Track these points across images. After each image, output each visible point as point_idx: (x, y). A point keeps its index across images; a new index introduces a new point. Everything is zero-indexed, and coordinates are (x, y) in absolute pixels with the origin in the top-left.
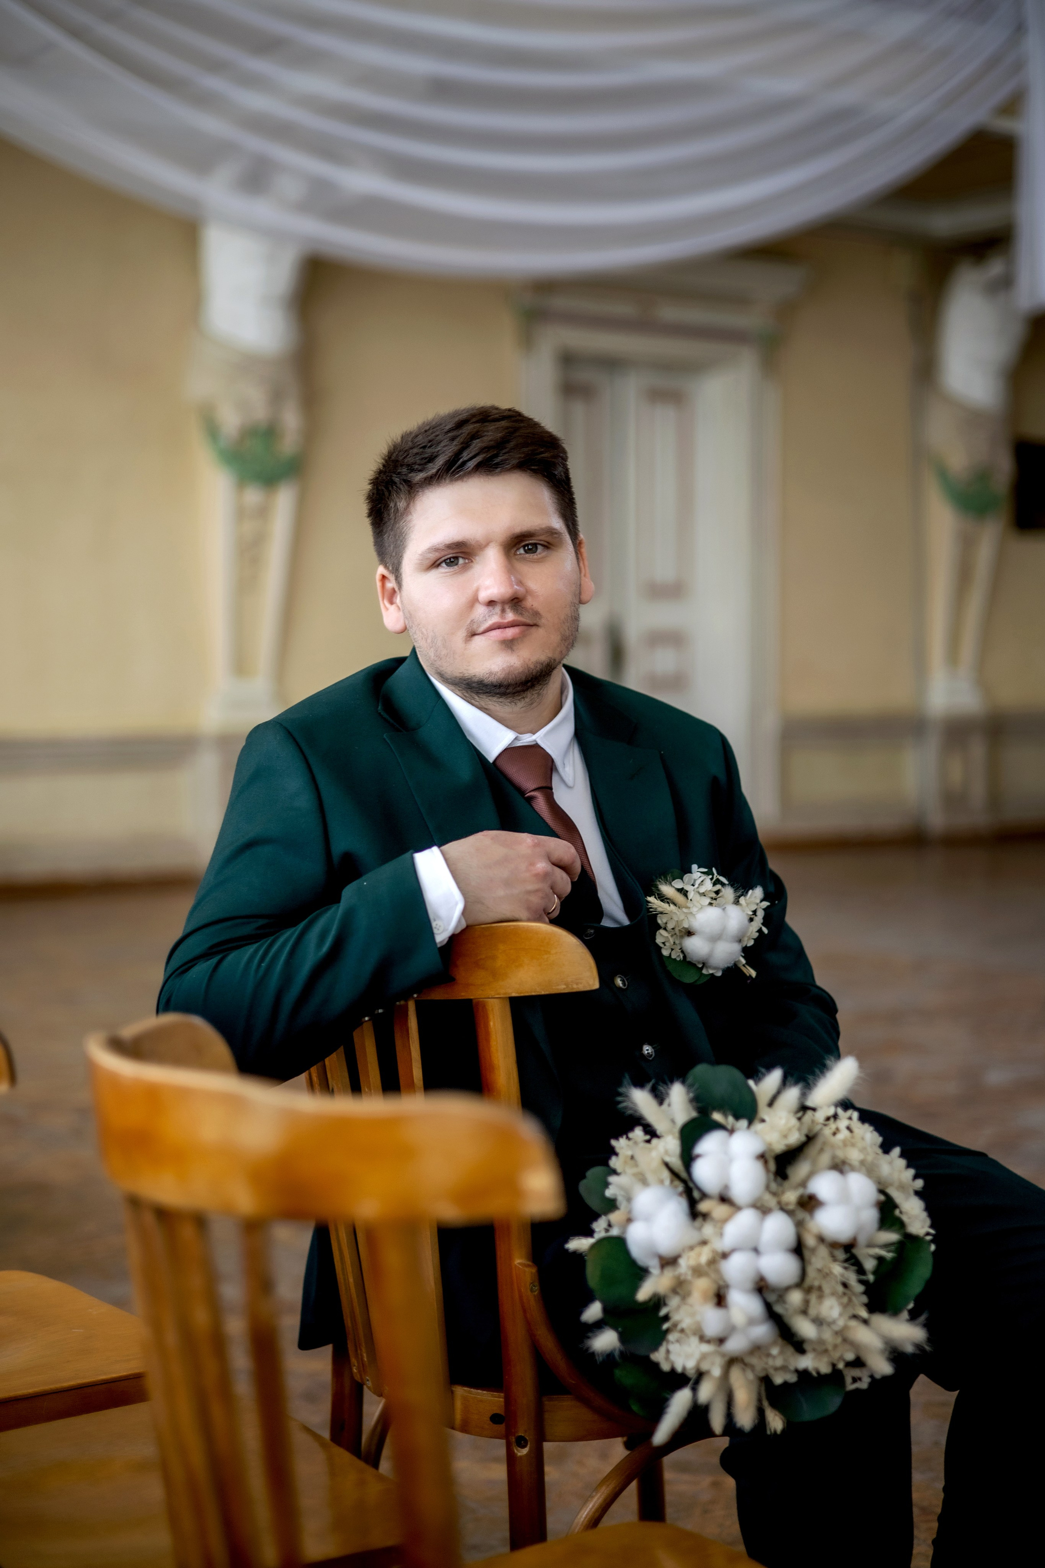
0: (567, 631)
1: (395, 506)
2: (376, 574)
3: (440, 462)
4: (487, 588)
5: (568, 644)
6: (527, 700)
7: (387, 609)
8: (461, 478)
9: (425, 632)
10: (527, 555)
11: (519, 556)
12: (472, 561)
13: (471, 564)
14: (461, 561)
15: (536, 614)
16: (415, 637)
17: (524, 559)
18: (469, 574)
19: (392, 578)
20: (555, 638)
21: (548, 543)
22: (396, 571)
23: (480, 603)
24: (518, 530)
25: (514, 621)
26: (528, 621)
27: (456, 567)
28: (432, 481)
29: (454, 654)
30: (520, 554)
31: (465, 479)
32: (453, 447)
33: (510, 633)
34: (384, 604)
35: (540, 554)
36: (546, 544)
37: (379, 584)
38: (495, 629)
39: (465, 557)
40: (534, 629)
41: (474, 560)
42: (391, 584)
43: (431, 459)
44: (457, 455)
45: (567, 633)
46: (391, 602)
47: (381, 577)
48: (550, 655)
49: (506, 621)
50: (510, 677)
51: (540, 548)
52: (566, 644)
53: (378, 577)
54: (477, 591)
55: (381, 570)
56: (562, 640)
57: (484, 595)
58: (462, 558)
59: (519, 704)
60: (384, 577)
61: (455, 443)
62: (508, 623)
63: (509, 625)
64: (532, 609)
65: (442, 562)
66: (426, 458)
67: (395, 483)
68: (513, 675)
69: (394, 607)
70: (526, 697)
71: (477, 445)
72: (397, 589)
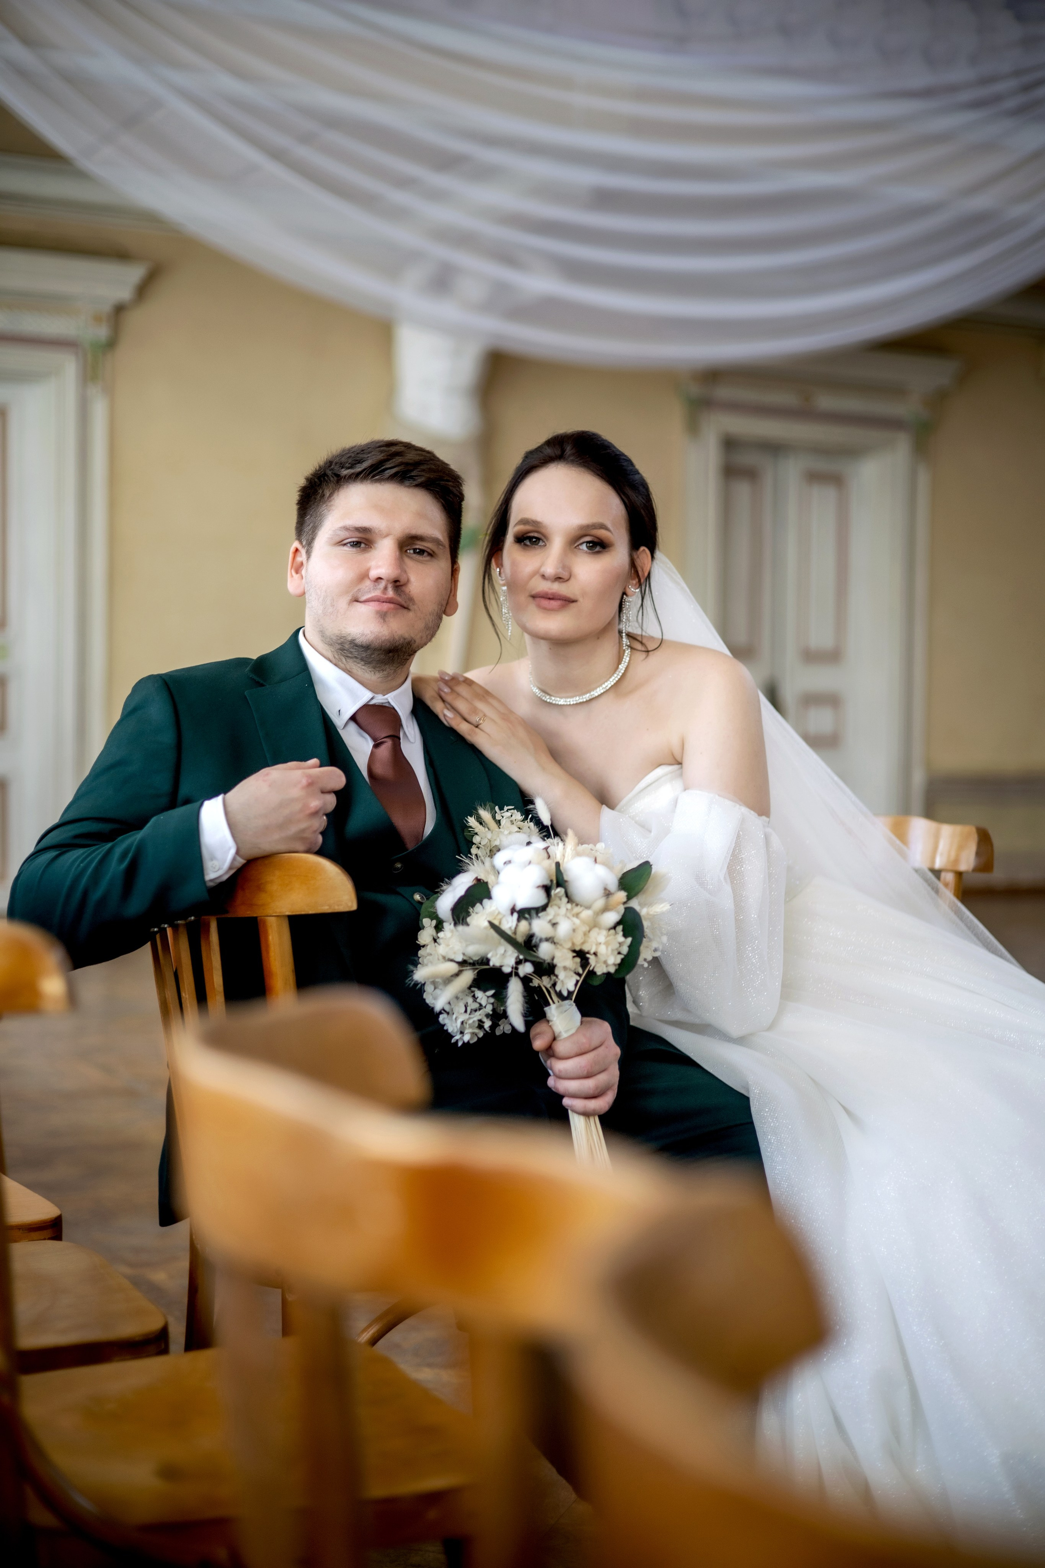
0: (431, 623)
1: (322, 492)
2: (291, 547)
3: (365, 465)
4: (378, 567)
5: (428, 634)
6: (385, 673)
7: (292, 576)
8: (380, 481)
9: (319, 593)
10: (414, 555)
11: (409, 554)
12: (371, 547)
13: (370, 549)
14: (363, 545)
15: (411, 599)
16: (310, 598)
17: (411, 558)
18: (367, 555)
19: (303, 551)
20: (420, 625)
21: (433, 552)
22: (309, 545)
23: (369, 578)
24: (414, 532)
25: (392, 598)
26: (403, 603)
27: (358, 548)
28: (356, 477)
29: (337, 612)
30: (410, 553)
31: (383, 483)
32: (380, 457)
33: (386, 606)
34: (290, 572)
35: (425, 557)
36: (431, 552)
37: (291, 556)
38: (375, 601)
39: (367, 543)
40: (405, 611)
41: (372, 546)
42: (302, 557)
43: (360, 462)
44: (381, 463)
45: (430, 624)
46: (297, 572)
47: (295, 550)
48: (413, 636)
49: (386, 596)
50: (378, 642)
51: (425, 554)
52: (427, 633)
53: (292, 549)
54: (368, 570)
55: (296, 544)
56: (424, 628)
57: (374, 574)
58: (364, 543)
59: (378, 674)
60: (297, 550)
61: (383, 455)
62: (387, 598)
63: (387, 601)
64: (409, 595)
65: (347, 543)
66: (357, 460)
67: (328, 476)
68: (381, 641)
69: (298, 575)
70: (385, 670)
71: (399, 459)
72: (305, 563)
